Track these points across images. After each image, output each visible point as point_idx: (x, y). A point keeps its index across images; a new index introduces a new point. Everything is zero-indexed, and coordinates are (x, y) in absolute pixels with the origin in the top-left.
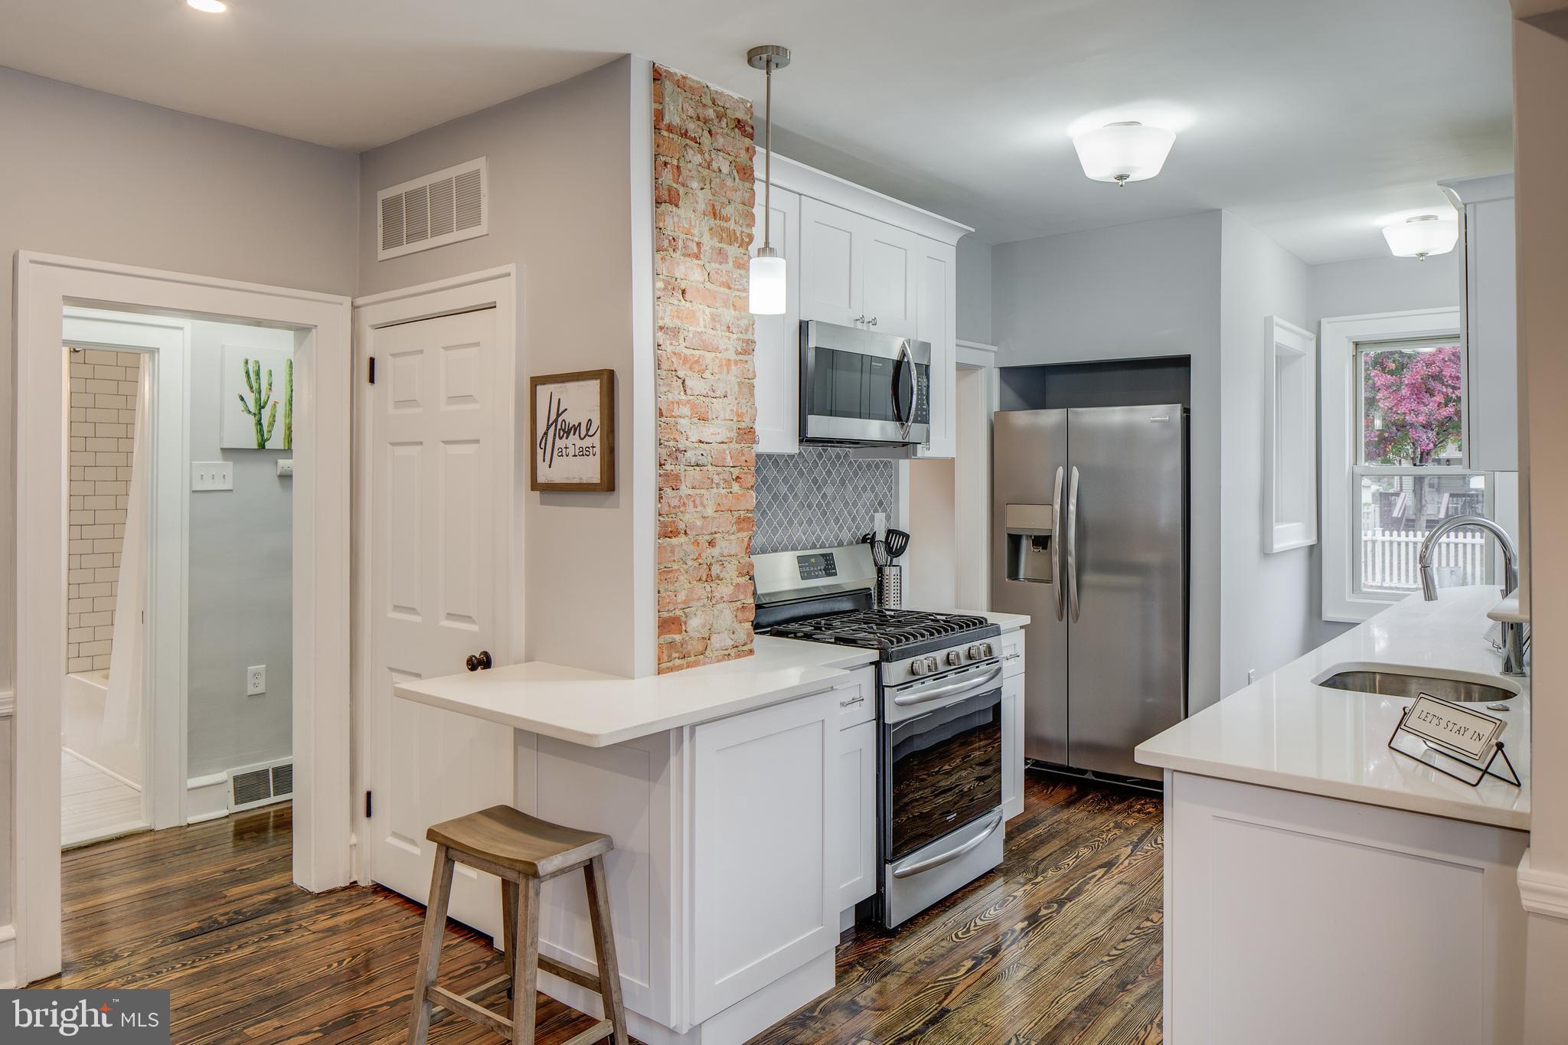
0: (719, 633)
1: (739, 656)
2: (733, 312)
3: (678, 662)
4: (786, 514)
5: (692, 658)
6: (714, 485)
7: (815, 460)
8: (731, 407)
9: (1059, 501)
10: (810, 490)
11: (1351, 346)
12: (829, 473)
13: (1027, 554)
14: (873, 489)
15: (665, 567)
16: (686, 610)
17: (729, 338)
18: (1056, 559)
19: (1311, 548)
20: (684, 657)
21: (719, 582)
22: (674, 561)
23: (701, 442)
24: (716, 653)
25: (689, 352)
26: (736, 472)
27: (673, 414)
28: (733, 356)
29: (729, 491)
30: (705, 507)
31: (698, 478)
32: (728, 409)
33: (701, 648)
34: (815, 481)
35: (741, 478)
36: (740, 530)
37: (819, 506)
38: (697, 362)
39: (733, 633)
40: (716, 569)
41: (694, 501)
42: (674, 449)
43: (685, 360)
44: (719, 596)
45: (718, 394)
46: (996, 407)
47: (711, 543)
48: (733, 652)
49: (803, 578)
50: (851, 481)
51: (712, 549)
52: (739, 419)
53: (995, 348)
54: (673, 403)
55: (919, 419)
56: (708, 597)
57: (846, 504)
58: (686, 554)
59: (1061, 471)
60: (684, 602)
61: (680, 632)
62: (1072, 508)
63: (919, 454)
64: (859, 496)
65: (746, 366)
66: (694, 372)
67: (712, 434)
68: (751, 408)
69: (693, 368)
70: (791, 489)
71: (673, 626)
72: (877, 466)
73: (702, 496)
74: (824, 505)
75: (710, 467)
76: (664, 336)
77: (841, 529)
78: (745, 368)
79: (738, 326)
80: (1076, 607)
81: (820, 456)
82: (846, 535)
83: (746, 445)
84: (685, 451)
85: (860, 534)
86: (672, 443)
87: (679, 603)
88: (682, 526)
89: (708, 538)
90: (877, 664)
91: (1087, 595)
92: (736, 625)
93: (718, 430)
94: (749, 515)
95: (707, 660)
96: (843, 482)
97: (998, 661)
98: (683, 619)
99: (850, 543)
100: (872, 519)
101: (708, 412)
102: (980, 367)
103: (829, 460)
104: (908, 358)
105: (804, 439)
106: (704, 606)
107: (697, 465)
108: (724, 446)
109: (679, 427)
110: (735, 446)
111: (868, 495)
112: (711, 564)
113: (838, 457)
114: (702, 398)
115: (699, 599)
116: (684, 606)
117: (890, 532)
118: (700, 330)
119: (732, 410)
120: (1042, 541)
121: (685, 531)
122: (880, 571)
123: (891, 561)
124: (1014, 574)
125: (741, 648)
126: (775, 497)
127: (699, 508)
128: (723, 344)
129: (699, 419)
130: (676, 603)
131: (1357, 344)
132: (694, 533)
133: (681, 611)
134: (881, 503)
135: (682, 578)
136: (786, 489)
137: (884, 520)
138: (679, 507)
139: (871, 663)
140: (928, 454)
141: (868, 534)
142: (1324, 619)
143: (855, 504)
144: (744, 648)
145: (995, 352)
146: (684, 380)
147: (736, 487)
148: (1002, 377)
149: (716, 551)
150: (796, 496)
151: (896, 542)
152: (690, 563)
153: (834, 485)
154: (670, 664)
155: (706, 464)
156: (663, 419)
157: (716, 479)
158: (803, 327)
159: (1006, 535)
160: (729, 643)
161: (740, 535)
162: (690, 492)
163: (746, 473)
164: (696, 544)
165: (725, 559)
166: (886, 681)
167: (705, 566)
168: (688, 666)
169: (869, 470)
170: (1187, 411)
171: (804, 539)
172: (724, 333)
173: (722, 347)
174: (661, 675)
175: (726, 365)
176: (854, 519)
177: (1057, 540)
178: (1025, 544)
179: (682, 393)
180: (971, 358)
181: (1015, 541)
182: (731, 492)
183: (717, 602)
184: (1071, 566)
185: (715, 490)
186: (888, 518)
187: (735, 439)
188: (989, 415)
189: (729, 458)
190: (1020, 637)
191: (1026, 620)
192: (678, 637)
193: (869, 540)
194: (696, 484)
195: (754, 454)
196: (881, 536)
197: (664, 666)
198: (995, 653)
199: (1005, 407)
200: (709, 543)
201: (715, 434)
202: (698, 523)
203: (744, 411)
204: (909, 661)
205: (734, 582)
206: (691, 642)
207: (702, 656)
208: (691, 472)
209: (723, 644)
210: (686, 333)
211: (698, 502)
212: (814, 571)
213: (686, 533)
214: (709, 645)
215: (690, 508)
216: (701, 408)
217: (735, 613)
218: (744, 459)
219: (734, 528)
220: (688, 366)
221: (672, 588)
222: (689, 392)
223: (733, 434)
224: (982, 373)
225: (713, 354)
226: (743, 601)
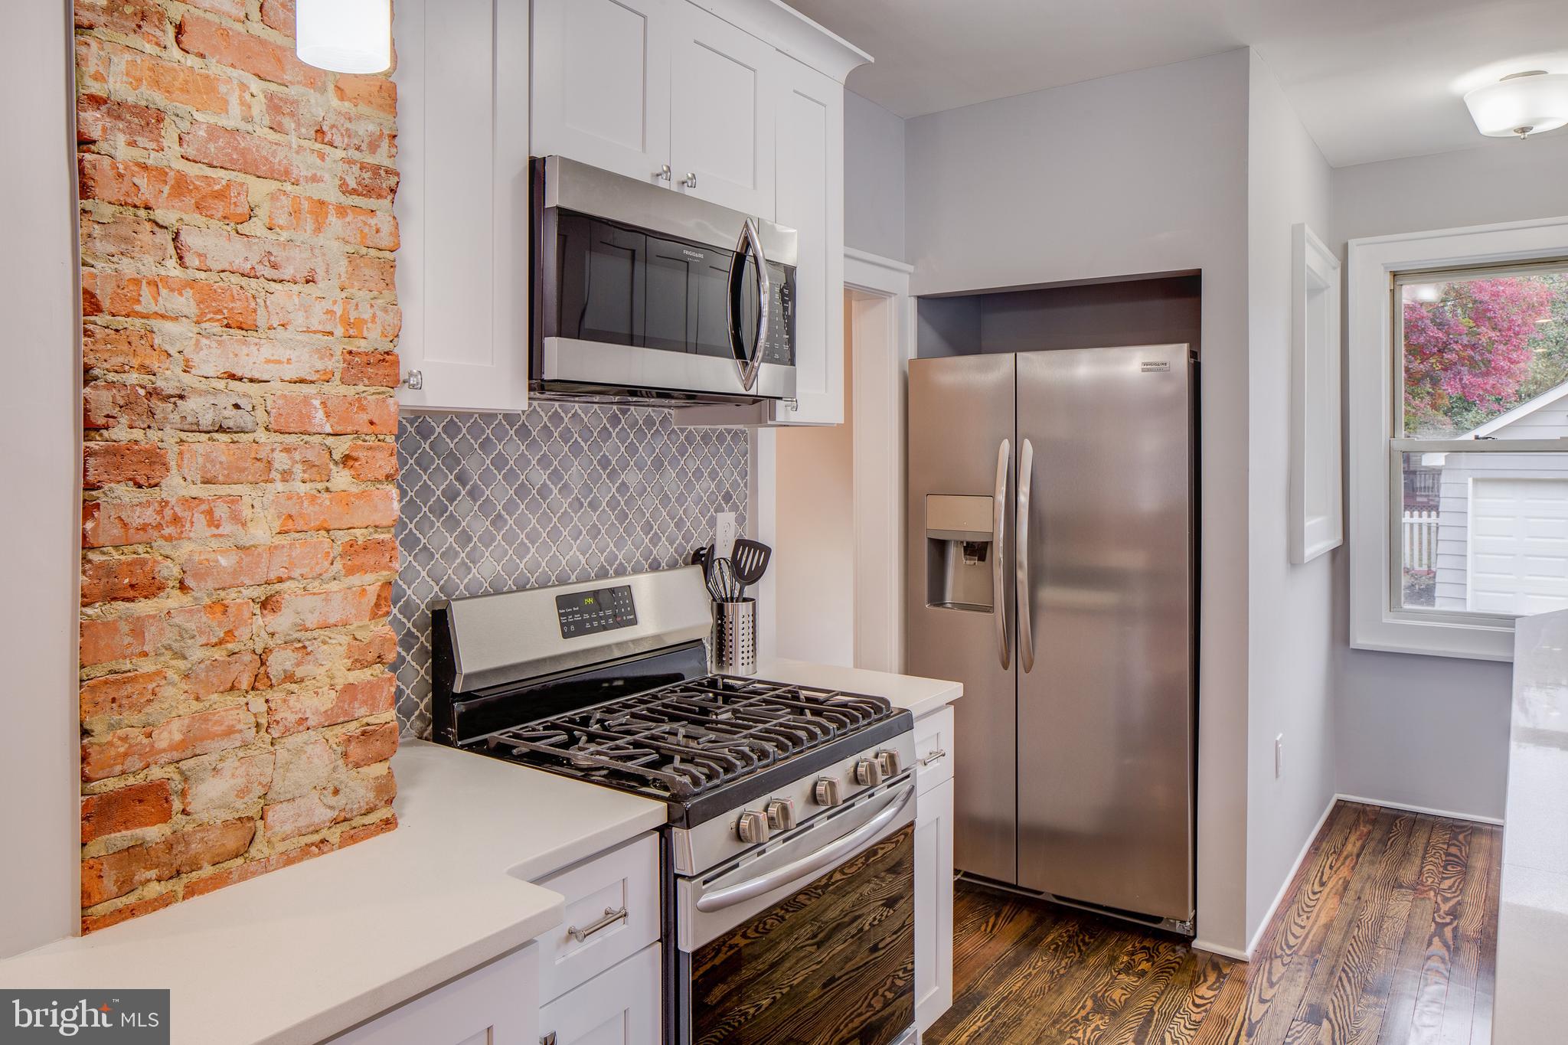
0: (293, 799)
1: (349, 839)
2: (335, 102)
3: (154, 889)
4: (544, 520)
5: (207, 871)
6: (274, 474)
7: (605, 427)
8: (327, 305)
9: (1004, 489)
10: (595, 478)
11: (1388, 278)
12: (632, 450)
13: (956, 568)
14: (713, 475)
15: (111, 672)
16: (184, 765)
17: (322, 157)
18: (999, 573)
19: (1334, 552)
20: (178, 873)
21: (294, 687)
22: (145, 654)
23: (232, 377)
24: (281, 847)
25: (192, 170)
26: (341, 446)
27: (138, 308)
28: (331, 194)
29: (320, 486)
30: (244, 525)
31: (223, 459)
32: (319, 308)
33: (232, 842)
34: (604, 463)
35: (356, 460)
36: (350, 571)
37: (613, 504)
38: (220, 195)
39: (336, 792)
40: (280, 662)
41: (210, 513)
42: (142, 392)
43: (181, 186)
44: (292, 718)
45: (287, 272)
46: (912, 353)
47: (267, 604)
48: (334, 835)
49: (566, 635)
50: (673, 462)
51: (270, 617)
52: (351, 332)
53: (911, 268)
54: (137, 282)
55: (777, 356)
56: (258, 725)
57: (665, 500)
58: (182, 633)
59: (1006, 446)
60: (182, 745)
61: (166, 816)
62: (1024, 499)
63: (780, 417)
64: (689, 486)
65: (373, 222)
66: (211, 217)
67: (268, 361)
68: (385, 310)
69: (208, 208)
70: (556, 476)
71: (139, 808)
72: (721, 438)
73: (233, 501)
74: (622, 503)
75: (261, 436)
76: (108, 122)
77: (656, 540)
78: (365, 224)
79: (349, 133)
80: (1028, 642)
81: (615, 420)
82: (665, 551)
83: (372, 389)
84: (181, 397)
85: (690, 548)
86: (133, 378)
87: (164, 750)
88: (169, 571)
89: (260, 593)
90: (664, 831)
91: (1045, 622)
92: (344, 775)
93: (282, 353)
94: (382, 537)
95: (254, 866)
96: (658, 464)
97: (908, 776)
98: (176, 784)
99: (673, 566)
100: (712, 523)
101: (255, 311)
102: (889, 294)
103: (631, 427)
104: (755, 249)
105: (538, 383)
106: (245, 745)
107: (221, 429)
108: (306, 389)
109: (157, 341)
110: (336, 389)
111: (705, 485)
112: (267, 650)
113: (649, 422)
114: (235, 279)
115: (230, 732)
116: (176, 755)
117: (740, 544)
118: (230, 124)
119: (330, 312)
120: (978, 550)
121: (181, 582)
122: (720, 612)
123: (741, 591)
124: (937, 596)
125: (358, 821)
126: (522, 491)
127: (226, 528)
128: (304, 163)
129: (228, 326)
130: (153, 751)
131: (1395, 275)
132: (210, 584)
133: (171, 768)
134: (727, 497)
135: (168, 692)
136: (545, 477)
137: (733, 523)
138: (159, 527)
139: (656, 829)
140: (794, 417)
141: (702, 549)
142: (1352, 646)
143: (681, 500)
144: (368, 820)
145: (910, 274)
146: (177, 234)
147: (342, 479)
148: (920, 311)
149: (282, 622)
150: (565, 489)
151: (749, 561)
152: (197, 654)
153: (640, 470)
154: (131, 899)
155: (250, 426)
156: (101, 319)
157: (281, 461)
158: (536, 170)
159: (926, 541)
160: (324, 815)
161: (356, 580)
162: (198, 491)
163: (370, 448)
164: (218, 609)
165: (309, 634)
166: (680, 866)
167: (247, 658)
168: (191, 891)
169: (706, 444)
170: (1194, 354)
171: (583, 561)
172: (305, 143)
173: (301, 170)
174: (95, 936)
175: (311, 212)
176: (679, 525)
177: (1001, 545)
178: (954, 554)
179: (172, 263)
180: (869, 277)
181: (939, 546)
182: (327, 490)
183: (287, 732)
184: (1022, 582)
185: (280, 486)
186: (741, 520)
187: (338, 376)
188: (901, 365)
189: (320, 415)
190: (946, 721)
191: (954, 689)
192: (153, 833)
193: (702, 558)
194: (215, 471)
195: (393, 409)
196: (724, 551)
197: (99, 910)
198: (902, 763)
199: (923, 353)
200: (264, 605)
201: (279, 362)
202: (223, 562)
203: (367, 316)
204: (732, 816)
205: (340, 684)
206: (199, 835)
207: (240, 861)
208: (200, 444)
209: (302, 822)
210: (185, 126)
211: (221, 511)
212: (591, 620)
213: (183, 587)
214: (260, 833)
215: (200, 526)
216: (233, 299)
217: (339, 750)
218: (364, 417)
219: (338, 565)
220: (190, 201)
221: (136, 718)
222: (192, 260)
223: (336, 364)
224: (891, 304)
225: (274, 185)
226: (365, 720)
